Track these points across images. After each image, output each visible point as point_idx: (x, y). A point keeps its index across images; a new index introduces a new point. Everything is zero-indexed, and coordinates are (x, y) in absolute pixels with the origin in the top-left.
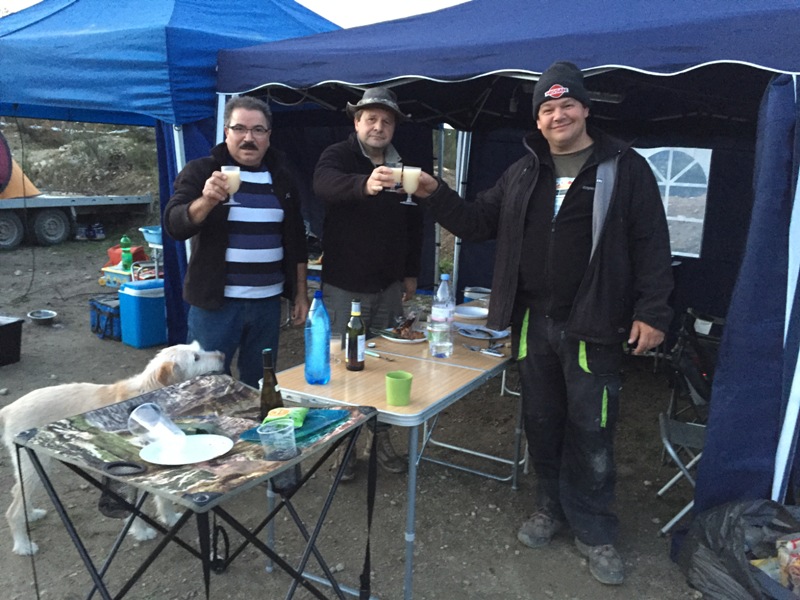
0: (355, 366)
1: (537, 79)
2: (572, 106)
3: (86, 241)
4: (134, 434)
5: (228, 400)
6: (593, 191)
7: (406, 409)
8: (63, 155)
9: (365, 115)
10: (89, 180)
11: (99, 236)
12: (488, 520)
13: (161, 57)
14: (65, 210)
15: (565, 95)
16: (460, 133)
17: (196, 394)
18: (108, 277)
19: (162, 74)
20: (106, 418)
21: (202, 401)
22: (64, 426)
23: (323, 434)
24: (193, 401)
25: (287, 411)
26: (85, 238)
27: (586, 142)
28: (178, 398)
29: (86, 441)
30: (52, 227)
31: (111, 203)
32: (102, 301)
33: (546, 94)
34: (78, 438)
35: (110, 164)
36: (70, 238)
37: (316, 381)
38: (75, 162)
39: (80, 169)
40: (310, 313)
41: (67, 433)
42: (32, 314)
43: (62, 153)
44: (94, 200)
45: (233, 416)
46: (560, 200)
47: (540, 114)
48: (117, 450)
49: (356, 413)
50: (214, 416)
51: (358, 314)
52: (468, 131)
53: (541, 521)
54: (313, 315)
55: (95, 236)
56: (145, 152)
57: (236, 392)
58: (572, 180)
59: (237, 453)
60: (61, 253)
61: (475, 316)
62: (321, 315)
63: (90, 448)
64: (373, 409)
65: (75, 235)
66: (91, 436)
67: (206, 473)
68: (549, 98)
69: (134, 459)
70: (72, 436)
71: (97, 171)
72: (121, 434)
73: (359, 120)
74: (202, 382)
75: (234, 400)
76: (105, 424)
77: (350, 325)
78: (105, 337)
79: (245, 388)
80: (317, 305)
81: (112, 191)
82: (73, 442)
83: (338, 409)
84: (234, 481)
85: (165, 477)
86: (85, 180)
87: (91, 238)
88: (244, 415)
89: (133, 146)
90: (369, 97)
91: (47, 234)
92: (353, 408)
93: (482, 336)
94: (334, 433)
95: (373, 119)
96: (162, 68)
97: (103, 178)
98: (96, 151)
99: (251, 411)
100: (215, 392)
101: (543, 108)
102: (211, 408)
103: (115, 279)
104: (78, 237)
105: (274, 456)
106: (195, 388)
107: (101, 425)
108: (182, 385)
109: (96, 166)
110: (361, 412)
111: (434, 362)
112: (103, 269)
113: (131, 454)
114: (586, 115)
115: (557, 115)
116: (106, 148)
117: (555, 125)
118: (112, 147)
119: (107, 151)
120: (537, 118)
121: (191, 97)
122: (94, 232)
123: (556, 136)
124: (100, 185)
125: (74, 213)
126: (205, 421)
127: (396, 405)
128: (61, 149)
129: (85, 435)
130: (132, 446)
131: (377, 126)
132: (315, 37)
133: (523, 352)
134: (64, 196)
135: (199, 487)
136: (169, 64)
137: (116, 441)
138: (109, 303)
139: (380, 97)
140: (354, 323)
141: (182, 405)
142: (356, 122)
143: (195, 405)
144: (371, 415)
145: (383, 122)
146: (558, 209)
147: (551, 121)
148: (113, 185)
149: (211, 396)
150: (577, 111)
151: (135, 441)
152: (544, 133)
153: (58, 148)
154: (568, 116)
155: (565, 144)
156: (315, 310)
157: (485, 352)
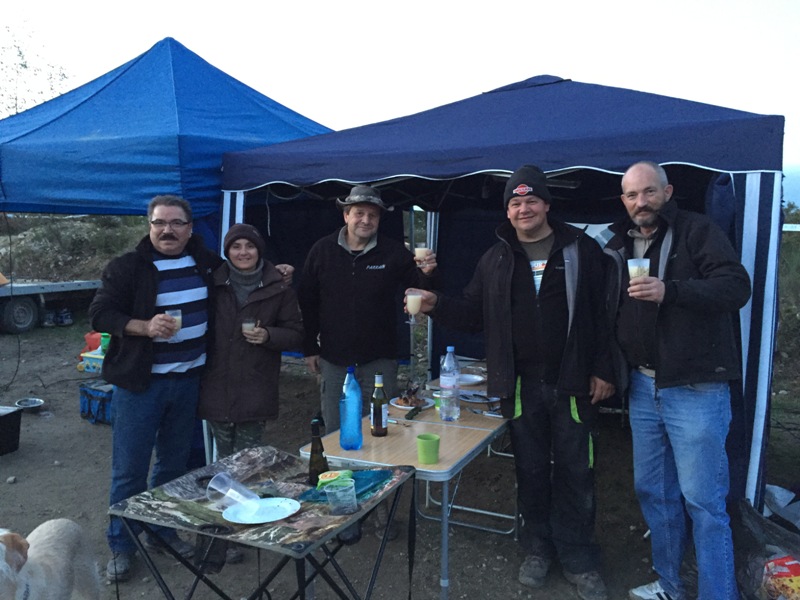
0: (380, 432)
1: (509, 176)
2: (536, 202)
3: (53, 327)
4: (211, 500)
5: (277, 468)
6: (564, 271)
7: (436, 466)
8: (23, 242)
9: (354, 210)
10: (52, 266)
11: (68, 321)
12: (498, 570)
13: (173, 161)
14: (35, 297)
15: (529, 193)
16: (429, 213)
17: (249, 464)
18: (87, 362)
19: (175, 176)
20: (180, 489)
21: (256, 470)
22: (148, 497)
23: (374, 491)
24: (248, 470)
25: (336, 475)
26: (53, 324)
27: (547, 232)
28: (235, 469)
29: (172, 509)
30: (21, 315)
31: (79, 288)
32: (93, 387)
33: (514, 192)
34: (164, 507)
35: (73, 250)
36: (38, 325)
37: (350, 447)
38: (37, 248)
39: (41, 255)
40: (344, 387)
41: (154, 504)
42: (19, 403)
43: (21, 240)
44: (63, 286)
45: (285, 481)
46: (538, 279)
47: (509, 206)
48: (202, 515)
49: (398, 471)
50: (271, 482)
51: (381, 385)
52: (436, 211)
53: (537, 562)
54: (347, 387)
55: (62, 322)
56: (108, 237)
57: (283, 461)
58: (546, 262)
59: (307, 511)
60: (33, 341)
61: (469, 383)
62: (354, 389)
63: (179, 514)
64: (412, 468)
65: (43, 322)
66: (174, 505)
67: (288, 528)
68: (517, 195)
69: (218, 521)
70: (159, 506)
71: (60, 257)
72: (198, 501)
73: (348, 214)
74: (251, 453)
75: (283, 469)
76: (181, 494)
77: (374, 396)
78: (98, 422)
79: (289, 457)
80: (350, 379)
81: (77, 276)
82: (161, 510)
83: (379, 469)
84: (316, 533)
85: (254, 533)
86: (48, 266)
87: (59, 324)
88: (294, 480)
89: (96, 231)
90: (357, 194)
91: (15, 321)
92: (394, 469)
93: (480, 400)
94: (385, 490)
95: (360, 214)
96: (174, 171)
97: (66, 263)
98: (58, 236)
99: (299, 476)
100: (265, 461)
101: (512, 202)
102: (265, 475)
103: (94, 364)
104: (46, 323)
105: (340, 511)
106: (247, 460)
107: (177, 495)
108: (235, 457)
109: (59, 252)
110: (402, 471)
111: (444, 425)
112: (82, 355)
113: (214, 518)
114: (547, 210)
115: (522, 208)
116: (68, 233)
117: (521, 216)
118: (74, 232)
119: (70, 236)
120: (507, 209)
121: (201, 194)
122: (61, 317)
123: (522, 225)
124: (63, 271)
125: (43, 300)
126: (265, 487)
127: (426, 464)
128: (20, 236)
129: (169, 504)
130: (211, 511)
131: (365, 219)
132: (308, 139)
133: (518, 412)
134: (29, 284)
135: (290, 538)
136: (180, 167)
137: (196, 507)
138: (101, 388)
139: (366, 194)
140: (377, 394)
141: (240, 474)
142: (345, 214)
143: (251, 474)
144: (411, 473)
145: (370, 216)
146: (538, 288)
147: (518, 213)
148: (76, 270)
149: (263, 465)
150: (539, 206)
151: (213, 506)
152: (513, 222)
153: (17, 234)
154: (532, 211)
155: (529, 233)
156: (348, 384)
157: (487, 414)
